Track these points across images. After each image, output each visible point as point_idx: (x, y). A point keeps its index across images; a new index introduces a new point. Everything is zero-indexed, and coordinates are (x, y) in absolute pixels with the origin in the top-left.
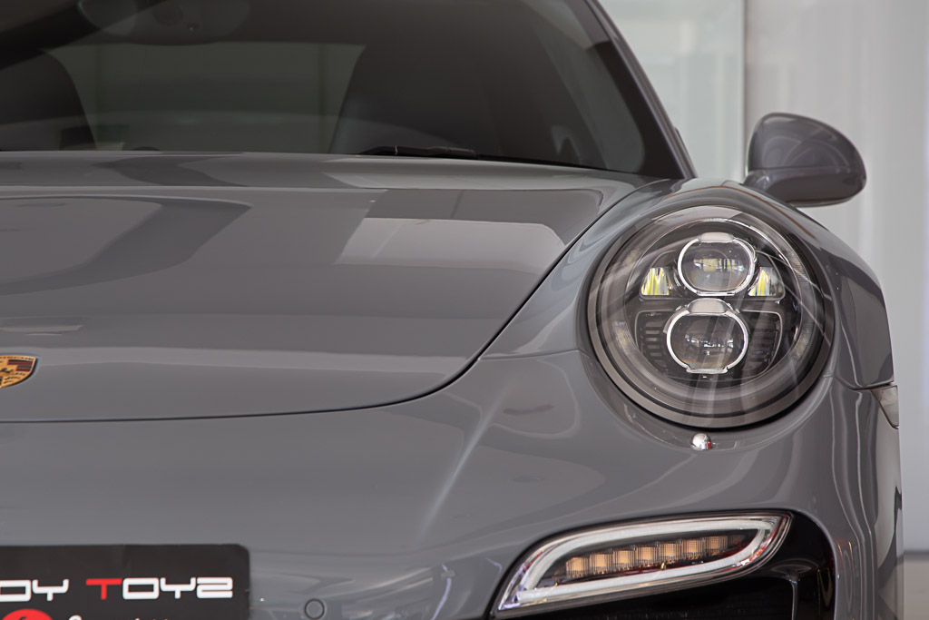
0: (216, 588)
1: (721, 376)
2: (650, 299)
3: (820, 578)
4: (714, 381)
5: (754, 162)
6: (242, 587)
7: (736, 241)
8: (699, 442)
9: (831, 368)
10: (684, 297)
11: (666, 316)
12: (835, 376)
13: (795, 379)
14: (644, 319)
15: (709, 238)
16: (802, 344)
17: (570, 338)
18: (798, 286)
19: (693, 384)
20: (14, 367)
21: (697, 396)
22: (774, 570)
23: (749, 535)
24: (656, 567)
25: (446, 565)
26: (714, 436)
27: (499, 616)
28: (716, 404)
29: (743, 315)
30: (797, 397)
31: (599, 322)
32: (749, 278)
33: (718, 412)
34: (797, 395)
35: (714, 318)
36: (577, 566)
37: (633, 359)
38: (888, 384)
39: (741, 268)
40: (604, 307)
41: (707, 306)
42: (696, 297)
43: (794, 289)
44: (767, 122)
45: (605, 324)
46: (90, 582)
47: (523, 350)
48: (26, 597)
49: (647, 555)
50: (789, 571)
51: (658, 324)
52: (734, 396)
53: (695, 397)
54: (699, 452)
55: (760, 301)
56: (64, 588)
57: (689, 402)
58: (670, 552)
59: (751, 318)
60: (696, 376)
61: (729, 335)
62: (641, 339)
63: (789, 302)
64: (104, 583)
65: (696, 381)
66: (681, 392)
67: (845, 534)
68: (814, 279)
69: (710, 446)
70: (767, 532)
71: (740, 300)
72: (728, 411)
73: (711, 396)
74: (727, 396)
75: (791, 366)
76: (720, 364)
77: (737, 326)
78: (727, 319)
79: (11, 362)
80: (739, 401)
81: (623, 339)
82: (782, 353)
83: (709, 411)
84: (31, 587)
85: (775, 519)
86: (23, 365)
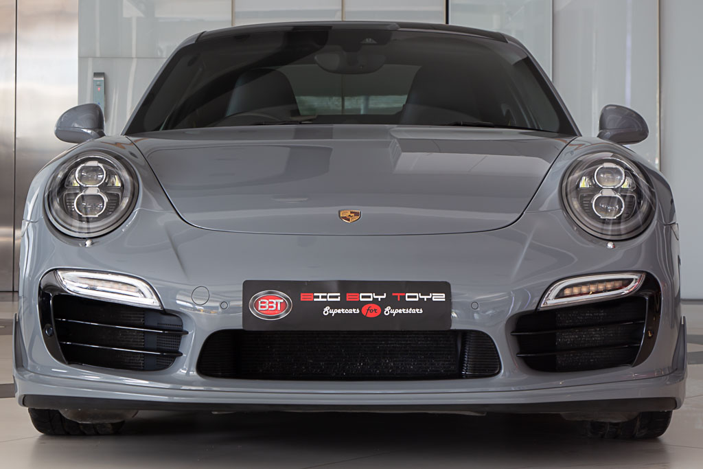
0: (439, 297)
1: (614, 219)
2: (583, 189)
3: (655, 297)
4: (611, 221)
5: (602, 126)
6: (448, 296)
7: (618, 167)
8: (610, 245)
9: (656, 217)
10: (597, 189)
11: (592, 196)
12: (657, 220)
13: (641, 223)
14: (582, 197)
15: (606, 165)
16: (644, 207)
17: (557, 205)
18: (641, 184)
19: (604, 223)
20: (353, 215)
21: (605, 227)
22: (641, 293)
23: (630, 281)
24: (588, 293)
25: (513, 291)
26: (616, 243)
27: (541, 309)
28: (612, 231)
29: (621, 196)
30: (642, 230)
31: (567, 196)
32: (622, 181)
33: (613, 234)
34: (642, 229)
35: (610, 197)
36: (567, 292)
37: (580, 212)
38: (674, 223)
39: (619, 177)
40: (568, 189)
41: (607, 193)
42: (602, 188)
43: (639, 185)
44: (607, 108)
45: (569, 196)
46: (393, 294)
47: (541, 209)
48: (371, 299)
49: (584, 289)
50: (646, 294)
51: (589, 199)
52: (618, 228)
53: (605, 228)
54: (610, 249)
55: (626, 190)
56: (384, 297)
57: (602, 229)
58: (593, 288)
59: (624, 197)
60: (605, 219)
61: (616, 203)
62: (582, 205)
63: (638, 191)
64: (399, 295)
65: (604, 222)
66: (599, 225)
67: (664, 281)
68: (648, 182)
69: (614, 247)
70: (636, 279)
71: (620, 189)
72: (616, 233)
73: (610, 227)
74: (616, 228)
75: (640, 217)
76: (613, 215)
77: (619, 200)
78: (615, 197)
79: (351, 213)
80: (619, 230)
81: (576, 204)
82: (636, 212)
83: (610, 233)
84: (373, 296)
85: (640, 275)
86: (356, 214)
